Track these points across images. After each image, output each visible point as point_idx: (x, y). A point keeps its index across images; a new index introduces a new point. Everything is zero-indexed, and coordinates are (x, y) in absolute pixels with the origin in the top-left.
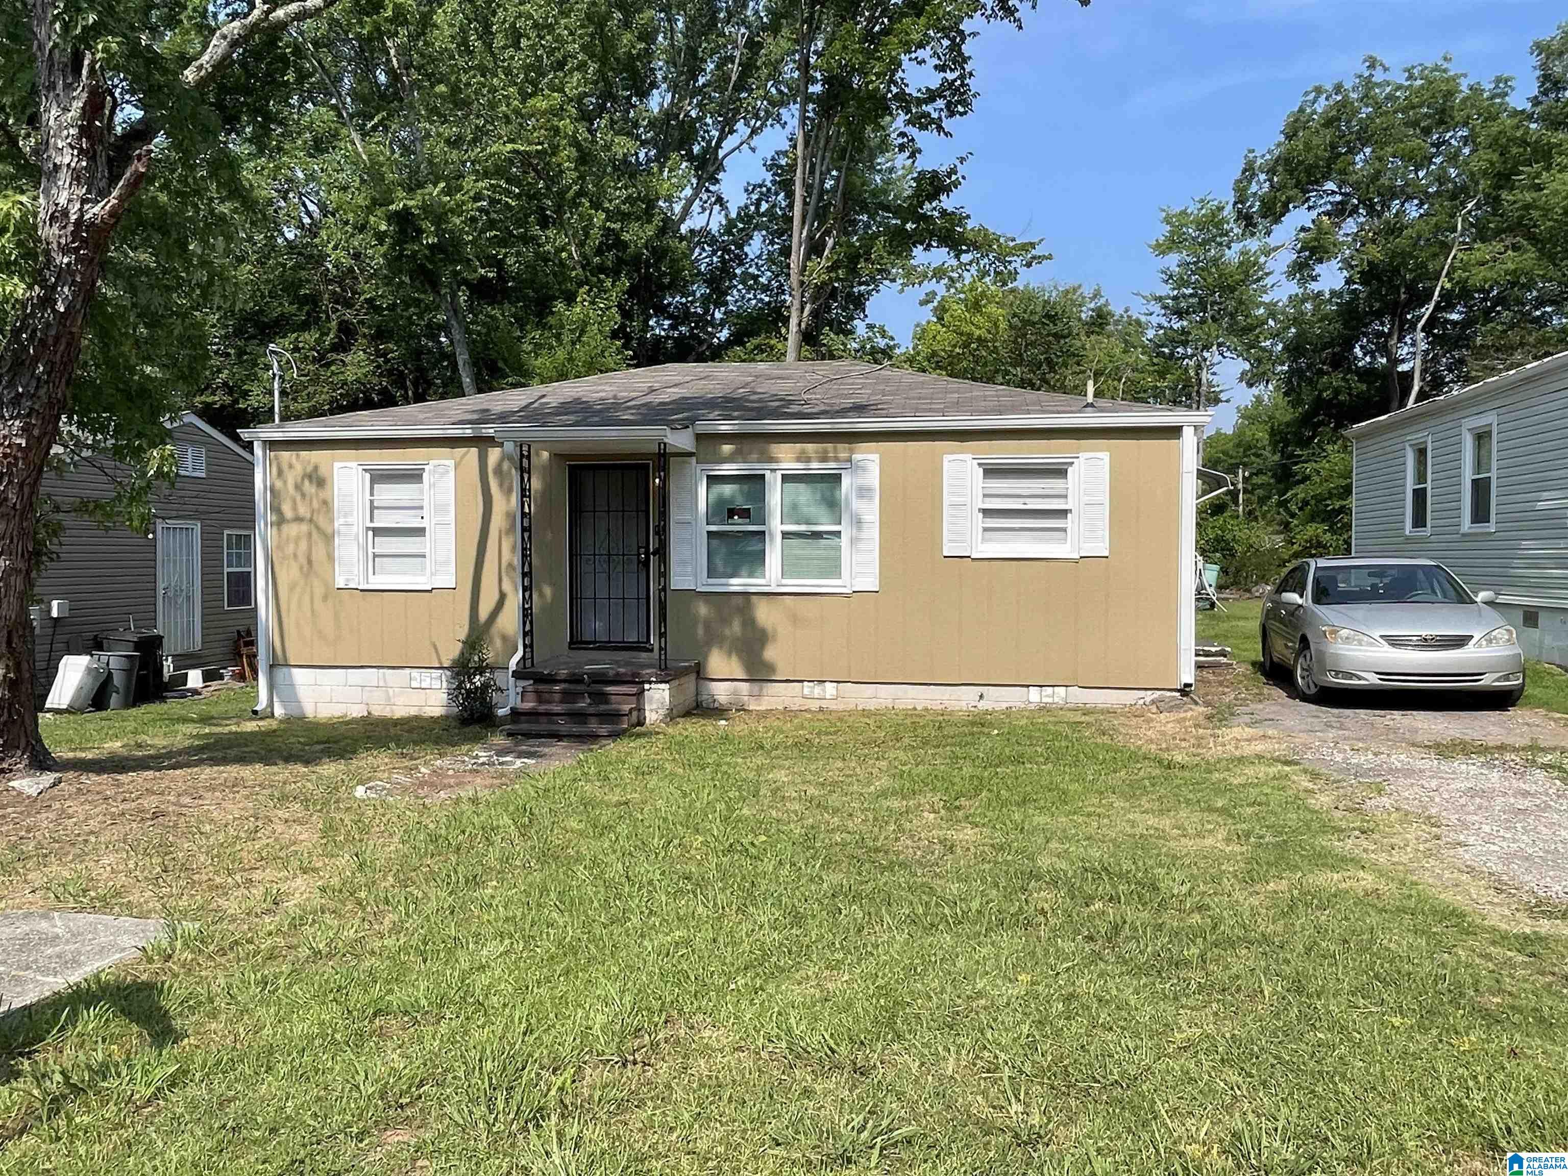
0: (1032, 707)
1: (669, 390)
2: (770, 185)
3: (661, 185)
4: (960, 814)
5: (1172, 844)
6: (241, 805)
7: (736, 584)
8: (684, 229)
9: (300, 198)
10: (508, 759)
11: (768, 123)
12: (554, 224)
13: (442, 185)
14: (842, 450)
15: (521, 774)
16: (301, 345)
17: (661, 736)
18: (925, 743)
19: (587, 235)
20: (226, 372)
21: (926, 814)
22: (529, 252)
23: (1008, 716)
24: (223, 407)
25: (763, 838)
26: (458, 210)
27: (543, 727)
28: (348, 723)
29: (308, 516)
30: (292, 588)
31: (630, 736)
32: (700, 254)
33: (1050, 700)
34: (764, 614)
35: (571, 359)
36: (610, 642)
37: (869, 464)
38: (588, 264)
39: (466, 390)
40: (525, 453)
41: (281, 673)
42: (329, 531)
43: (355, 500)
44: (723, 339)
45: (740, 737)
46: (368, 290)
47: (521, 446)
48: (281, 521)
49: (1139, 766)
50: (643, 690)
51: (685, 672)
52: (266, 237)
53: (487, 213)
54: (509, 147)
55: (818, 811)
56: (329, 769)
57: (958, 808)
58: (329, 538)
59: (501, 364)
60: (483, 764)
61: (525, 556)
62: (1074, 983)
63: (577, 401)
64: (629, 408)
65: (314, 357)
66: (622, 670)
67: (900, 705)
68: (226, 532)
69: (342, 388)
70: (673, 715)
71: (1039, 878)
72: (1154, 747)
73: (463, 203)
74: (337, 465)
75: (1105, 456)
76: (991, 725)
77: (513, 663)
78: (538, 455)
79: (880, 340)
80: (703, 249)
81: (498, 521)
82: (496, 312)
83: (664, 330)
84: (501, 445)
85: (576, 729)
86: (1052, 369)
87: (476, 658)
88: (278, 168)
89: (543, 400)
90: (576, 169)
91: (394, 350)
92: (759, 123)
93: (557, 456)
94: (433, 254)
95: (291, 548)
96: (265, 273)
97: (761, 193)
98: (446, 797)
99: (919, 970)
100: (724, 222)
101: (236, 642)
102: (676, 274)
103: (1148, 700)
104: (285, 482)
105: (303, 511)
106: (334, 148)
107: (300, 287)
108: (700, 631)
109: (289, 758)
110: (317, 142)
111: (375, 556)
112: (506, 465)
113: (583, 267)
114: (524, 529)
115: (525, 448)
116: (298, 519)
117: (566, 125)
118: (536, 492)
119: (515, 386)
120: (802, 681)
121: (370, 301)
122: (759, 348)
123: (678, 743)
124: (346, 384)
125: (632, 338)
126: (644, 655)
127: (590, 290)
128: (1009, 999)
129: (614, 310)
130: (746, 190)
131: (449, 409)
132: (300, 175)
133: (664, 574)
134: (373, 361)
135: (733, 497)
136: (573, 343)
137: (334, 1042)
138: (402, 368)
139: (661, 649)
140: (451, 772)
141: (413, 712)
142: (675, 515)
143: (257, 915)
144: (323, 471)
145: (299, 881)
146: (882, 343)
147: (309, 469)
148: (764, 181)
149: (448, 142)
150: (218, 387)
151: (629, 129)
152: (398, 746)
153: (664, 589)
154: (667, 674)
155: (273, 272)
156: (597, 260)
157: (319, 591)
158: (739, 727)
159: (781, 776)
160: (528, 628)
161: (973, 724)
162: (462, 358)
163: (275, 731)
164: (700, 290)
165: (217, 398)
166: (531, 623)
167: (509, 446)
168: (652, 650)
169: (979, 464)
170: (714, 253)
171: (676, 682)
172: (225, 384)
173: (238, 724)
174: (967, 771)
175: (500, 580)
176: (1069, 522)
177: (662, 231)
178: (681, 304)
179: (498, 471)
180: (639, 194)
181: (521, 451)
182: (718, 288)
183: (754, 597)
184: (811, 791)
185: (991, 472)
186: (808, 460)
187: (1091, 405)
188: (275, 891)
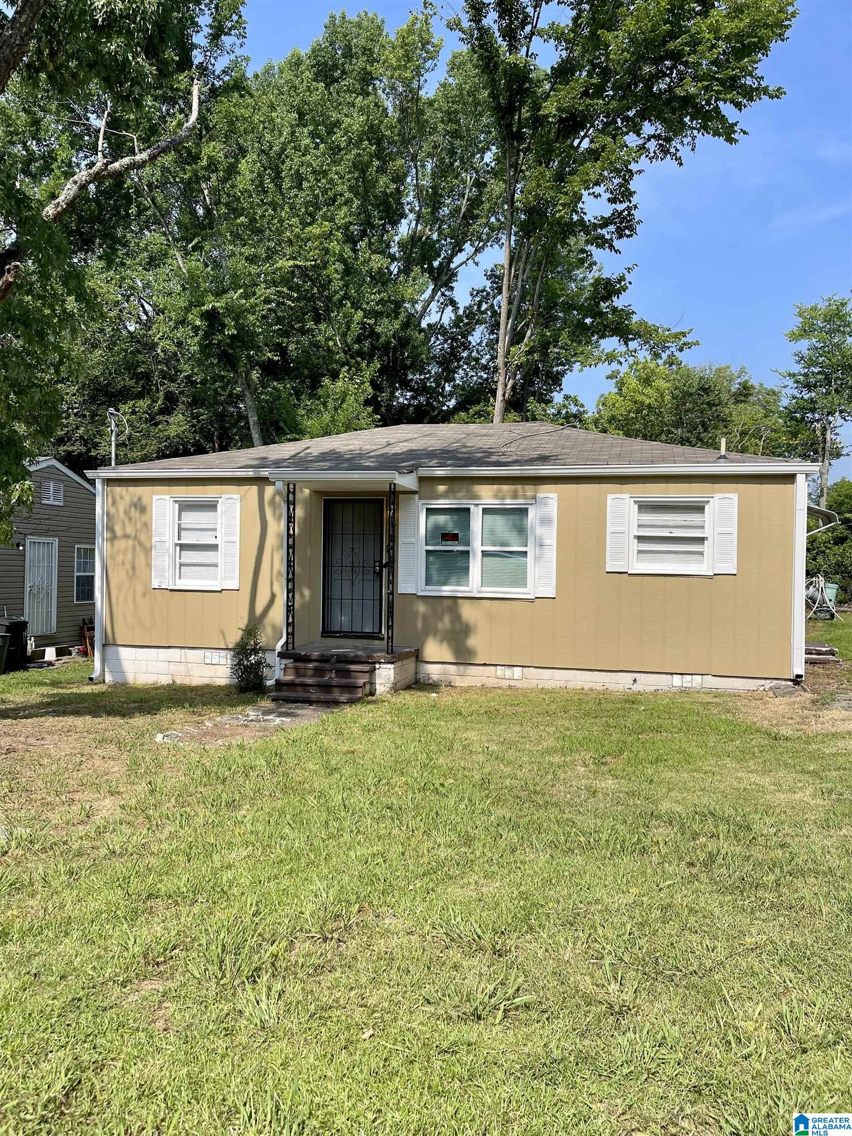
0: (673, 690)
1: (401, 444)
2: (489, 290)
3: (406, 291)
4: (605, 768)
5: (769, 797)
6: (71, 746)
7: (447, 590)
8: (424, 324)
9: (139, 301)
10: (271, 717)
11: (489, 244)
12: (324, 320)
13: (241, 291)
14: (529, 490)
15: (280, 728)
16: (137, 409)
17: (386, 704)
18: (587, 714)
19: (348, 328)
20: (83, 428)
21: (579, 768)
22: (305, 340)
23: (655, 696)
24: (80, 454)
25: (452, 781)
26: (252, 310)
27: (301, 694)
28: (158, 688)
29: (133, 535)
30: (120, 588)
31: (363, 703)
32: (435, 342)
33: (689, 685)
34: (468, 612)
35: (333, 421)
36: (352, 632)
37: (550, 501)
38: (350, 350)
39: (255, 443)
40: (292, 490)
41: (110, 650)
42: (148, 545)
43: (167, 522)
44: (451, 407)
45: (446, 706)
46: (186, 369)
47: (288, 485)
48: (114, 538)
49: (752, 737)
50: (375, 669)
51: (407, 655)
52: (113, 329)
53: (275, 312)
54: (291, 263)
55: (496, 762)
56: (139, 721)
57: (605, 764)
58: (148, 551)
59: (282, 424)
60: (252, 721)
61: (290, 565)
62: (672, 897)
63: (333, 452)
64: (370, 457)
65: (146, 418)
66: (360, 653)
67: (571, 686)
68: (76, 546)
69: (166, 441)
70: (396, 688)
71: (658, 817)
72: (766, 723)
73: (256, 305)
74: (155, 497)
75: (735, 497)
76: (640, 703)
77: (279, 647)
78: (301, 491)
79: (572, 406)
80: (438, 339)
81: (271, 540)
82: (280, 386)
83: (407, 399)
84: (274, 484)
85: (323, 697)
86: (706, 430)
87: (252, 643)
88: (123, 279)
89: (308, 451)
90: (341, 279)
91: (205, 414)
92: (481, 244)
93: (316, 493)
94: (232, 342)
95: (120, 558)
96: (113, 356)
97: (483, 297)
98: (221, 743)
99: (553, 882)
100: (453, 318)
101: (82, 628)
102: (415, 357)
103: (767, 687)
104: (117, 509)
105: (129, 530)
106: (164, 264)
107: (138, 366)
108: (419, 625)
109: (111, 712)
110: (152, 259)
111: (181, 565)
112: (278, 498)
113: (345, 353)
114: (289, 547)
115: (291, 486)
116: (126, 536)
117: (335, 247)
118: (299, 519)
119: (290, 440)
120: (496, 665)
121: (188, 377)
122: (479, 414)
123: (398, 709)
124: (169, 438)
125: (381, 406)
126: (377, 642)
127: (350, 369)
128: (619, 905)
129: (367, 384)
130: (472, 294)
131: (239, 457)
132: (140, 284)
133: (392, 582)
134: (189, 422)
135: (446, 524)
136: (336, 409)
137: (117, 917)
138: (209, 427)
139: (388, 638)
140: (227, 726)
141: (206, 681)
142: (403, 538)
143: (73, 825)
144: (145, 501)
145: (107, 801)
146: (573, 409)
147: (135, 500)
148: (485, 287)
149: (247, 259)
150: (76, 440)
151: (383, 249)
152: (191, 706)
153: (392, 593)
154: (394, 657)
155: (118, 355)
156: (356, 346)
157: (140, 588)
158: (444, 698)
159: (472, 735)
160: (290, 620)
161: (626, 701)
162: (253, 419)
163: (103, 693)
164: (434, 369)
165: (75, 448)
166: (293, 617)
167: (280, 485)
168: (383, 639)
169: (635, 502)
170: (446, 341)
171: (399, 664)
172: (81, 437)
173: (78, 687)
174: (615, 737)
175: (272, 584)
176: (706, 547)
177: (406, 325)
178: (420, 379)
179: (272, 502)
180: (389, 297)
181: (288, 488)
182: (447, 368)
183: (460, 601)
184: (494, 747)
185: (644, 507)
186: (503, 498)
187: (724, 457)
188: (88, 808)
